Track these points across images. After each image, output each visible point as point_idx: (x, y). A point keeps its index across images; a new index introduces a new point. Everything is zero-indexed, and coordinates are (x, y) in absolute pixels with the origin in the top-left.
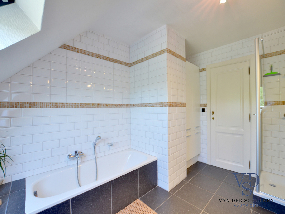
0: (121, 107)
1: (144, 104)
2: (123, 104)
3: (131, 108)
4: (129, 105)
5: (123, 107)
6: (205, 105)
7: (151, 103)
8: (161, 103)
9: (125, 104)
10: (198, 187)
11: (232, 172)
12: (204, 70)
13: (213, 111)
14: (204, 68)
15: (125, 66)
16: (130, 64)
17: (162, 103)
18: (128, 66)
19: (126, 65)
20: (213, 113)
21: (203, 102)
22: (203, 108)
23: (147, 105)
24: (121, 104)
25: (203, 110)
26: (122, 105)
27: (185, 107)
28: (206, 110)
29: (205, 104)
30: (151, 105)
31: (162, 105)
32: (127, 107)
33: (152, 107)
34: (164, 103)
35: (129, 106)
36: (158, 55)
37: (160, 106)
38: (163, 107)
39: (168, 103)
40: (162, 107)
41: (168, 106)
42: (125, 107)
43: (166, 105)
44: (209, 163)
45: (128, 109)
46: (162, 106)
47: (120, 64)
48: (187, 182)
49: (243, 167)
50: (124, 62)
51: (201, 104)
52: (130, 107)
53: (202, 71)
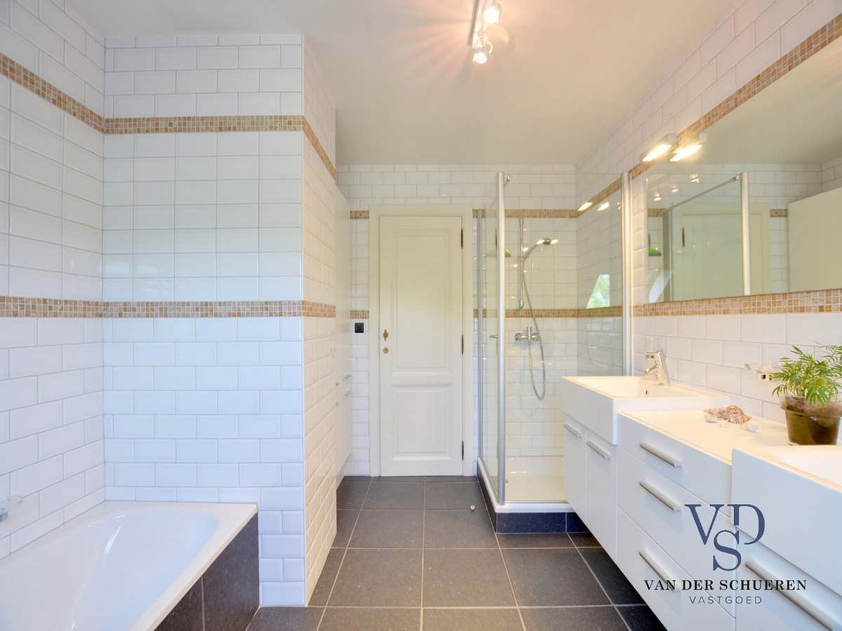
0: (55, 315)
1: (188, 304)
2: (66, 302)
3: (107, 322)
4: (97, 304)
5: (66, 316)
6: (365, 314)
7: (227, 300)
8: (276, 302)
9: (75, 302)
10: (379, 549)
11: (429, 479)
12: (363, 215)
13: (385, 330)
14: (363, 212)
15: (80, 122)
16: (107, 121)
17: (280, 303)
18: (95, 127)
19: (83, 119)
20: (386, 335)
21: (359, 306)
22: (359, 321)
23: (206, 309)
24: (56, 301)
25: (359, 329)
26: (59, 306)
27: (333, 319)
28: (365, 329)
29: (363, 311)
30: (229, 309)
31: (278, 312)
32: (84, 316)
33: (234, 316)
34: (289, 302)
35: (99, 310)
36: (266, 130)
37: (271, 315)
38: (282, 318)
39: (304, 303)
40: (278, 318)
41: (304, 315)
42: (75, 316)
43: (296, 311)
44: (374, 474)
45: (91, 323)
46: (281, 315)
47: (54, 102)
48: (347, 548)
49: (450, 458)
50: (74, 102)
51: (353, 311)
52: (101, 316)
53: (358, 218)
